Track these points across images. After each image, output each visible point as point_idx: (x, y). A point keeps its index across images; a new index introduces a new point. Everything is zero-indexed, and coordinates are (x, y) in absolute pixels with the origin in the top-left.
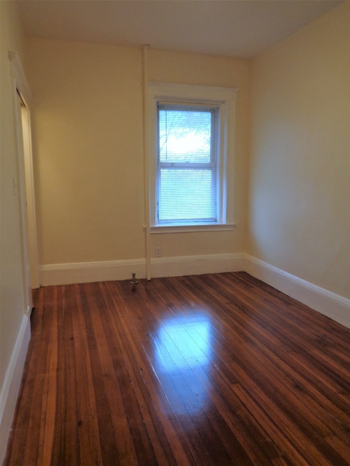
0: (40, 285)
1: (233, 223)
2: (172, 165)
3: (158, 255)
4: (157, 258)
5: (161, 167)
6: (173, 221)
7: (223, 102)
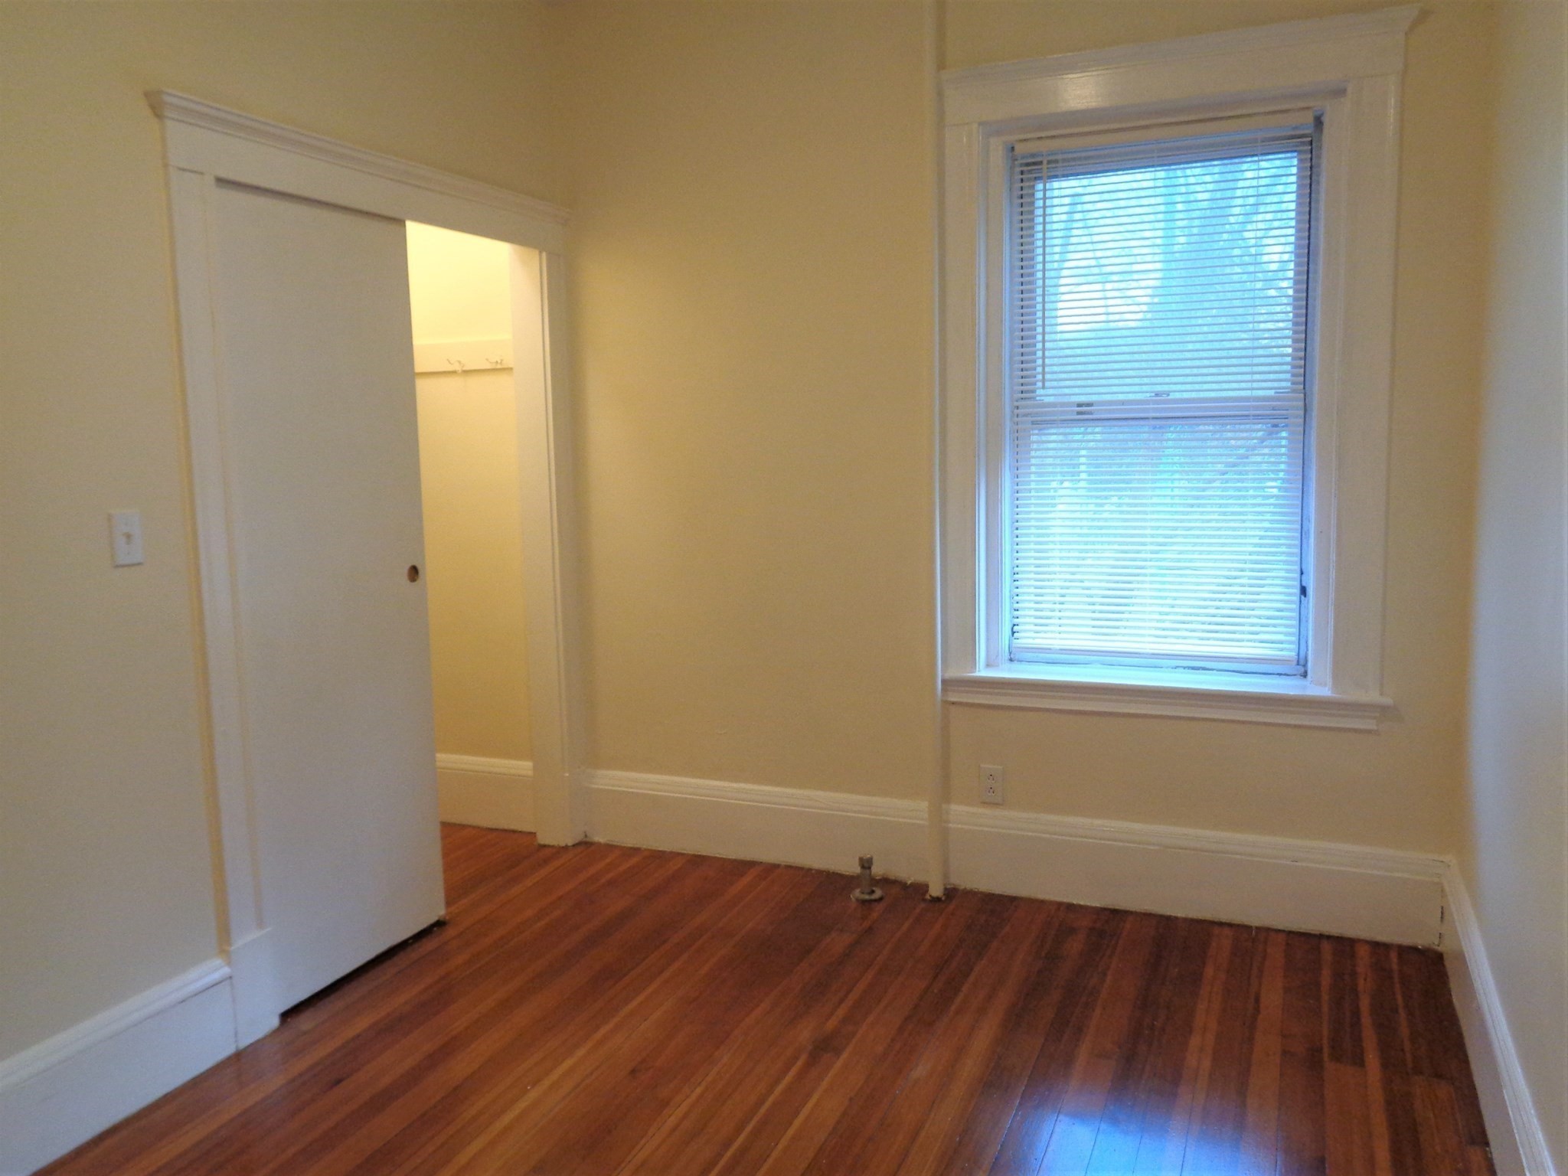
0: (586, 836)
1: (1372, 696)
2: (1079, 413)
3: (993, 796)
4: (987, 811)
5: (1033, 423)
6: (1081, 658)
7: (1340, 92)
